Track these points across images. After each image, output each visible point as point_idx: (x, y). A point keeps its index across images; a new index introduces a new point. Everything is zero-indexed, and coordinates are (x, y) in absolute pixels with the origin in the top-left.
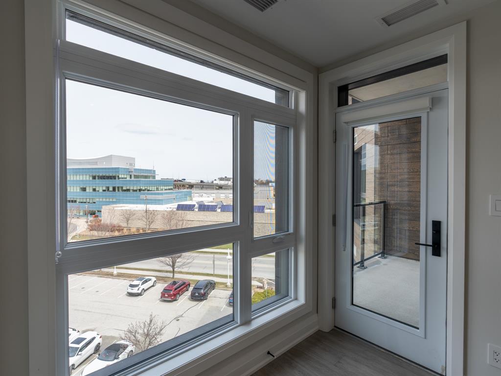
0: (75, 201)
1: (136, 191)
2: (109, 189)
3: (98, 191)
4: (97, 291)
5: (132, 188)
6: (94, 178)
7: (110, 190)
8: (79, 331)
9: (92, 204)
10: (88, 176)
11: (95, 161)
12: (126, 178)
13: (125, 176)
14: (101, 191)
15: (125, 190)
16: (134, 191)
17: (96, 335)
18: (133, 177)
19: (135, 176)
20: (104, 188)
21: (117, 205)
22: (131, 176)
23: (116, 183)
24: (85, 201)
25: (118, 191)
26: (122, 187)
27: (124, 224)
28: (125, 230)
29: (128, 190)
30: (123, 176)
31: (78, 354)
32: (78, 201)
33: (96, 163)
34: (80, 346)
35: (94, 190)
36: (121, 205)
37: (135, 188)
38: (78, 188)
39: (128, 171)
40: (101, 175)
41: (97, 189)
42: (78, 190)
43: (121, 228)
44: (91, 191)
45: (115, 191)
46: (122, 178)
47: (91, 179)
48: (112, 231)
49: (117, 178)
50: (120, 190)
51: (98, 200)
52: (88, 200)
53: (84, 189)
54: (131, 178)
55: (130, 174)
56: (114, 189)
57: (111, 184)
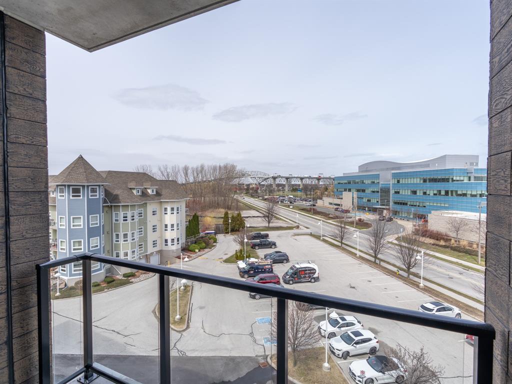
0: (406, 204)
1: (475, 196)
2: (440, 193)
3: (429, 195)
4: (397, 297)
5: (469, 192)
6: (425, 181)
7: (442, 194)
8: (362, 326)
9: (422, 208)
10: (418, 180)
11: (426, 164)
12: (463, 181)
13: (462, 178)
14: (432, 194)
15: (460, 195)
16: (472, 196)
17: (372, 338)
18: (472, 178)
19: (475, 177)
20: (435, 192)
21: (450, 212)
22: (470, 178)
23: (450, 186)
24: (415, 204)
25: (452, 195)
26: (456, 191)
27: (452, 234)
28: (453, 241)
29: (465, 195)
30: (458, 178)
31: (353, 345)
32: (409, 203)
33: (428, 166)
34: (357, 339)
35: (425, 193)
36: (454, 212)
37: (474, 193)
38: (409, 191)
39: (466, 173)
40: (432, 177)
41: (428, 193)
42: (409, 194)
43: (449, 238)
44: (422, 194)
45: (448, 195)
46: (457, 181)
47: (422, 182)
48: (437, 240)
49: (451, 180)
50: (454, 194)
51: (428, 204)
52: (418, 204)
53: (415, 192)
54: (469, 180)
55: (469, 175)
56: (447, 193)
57: (443, 186)
